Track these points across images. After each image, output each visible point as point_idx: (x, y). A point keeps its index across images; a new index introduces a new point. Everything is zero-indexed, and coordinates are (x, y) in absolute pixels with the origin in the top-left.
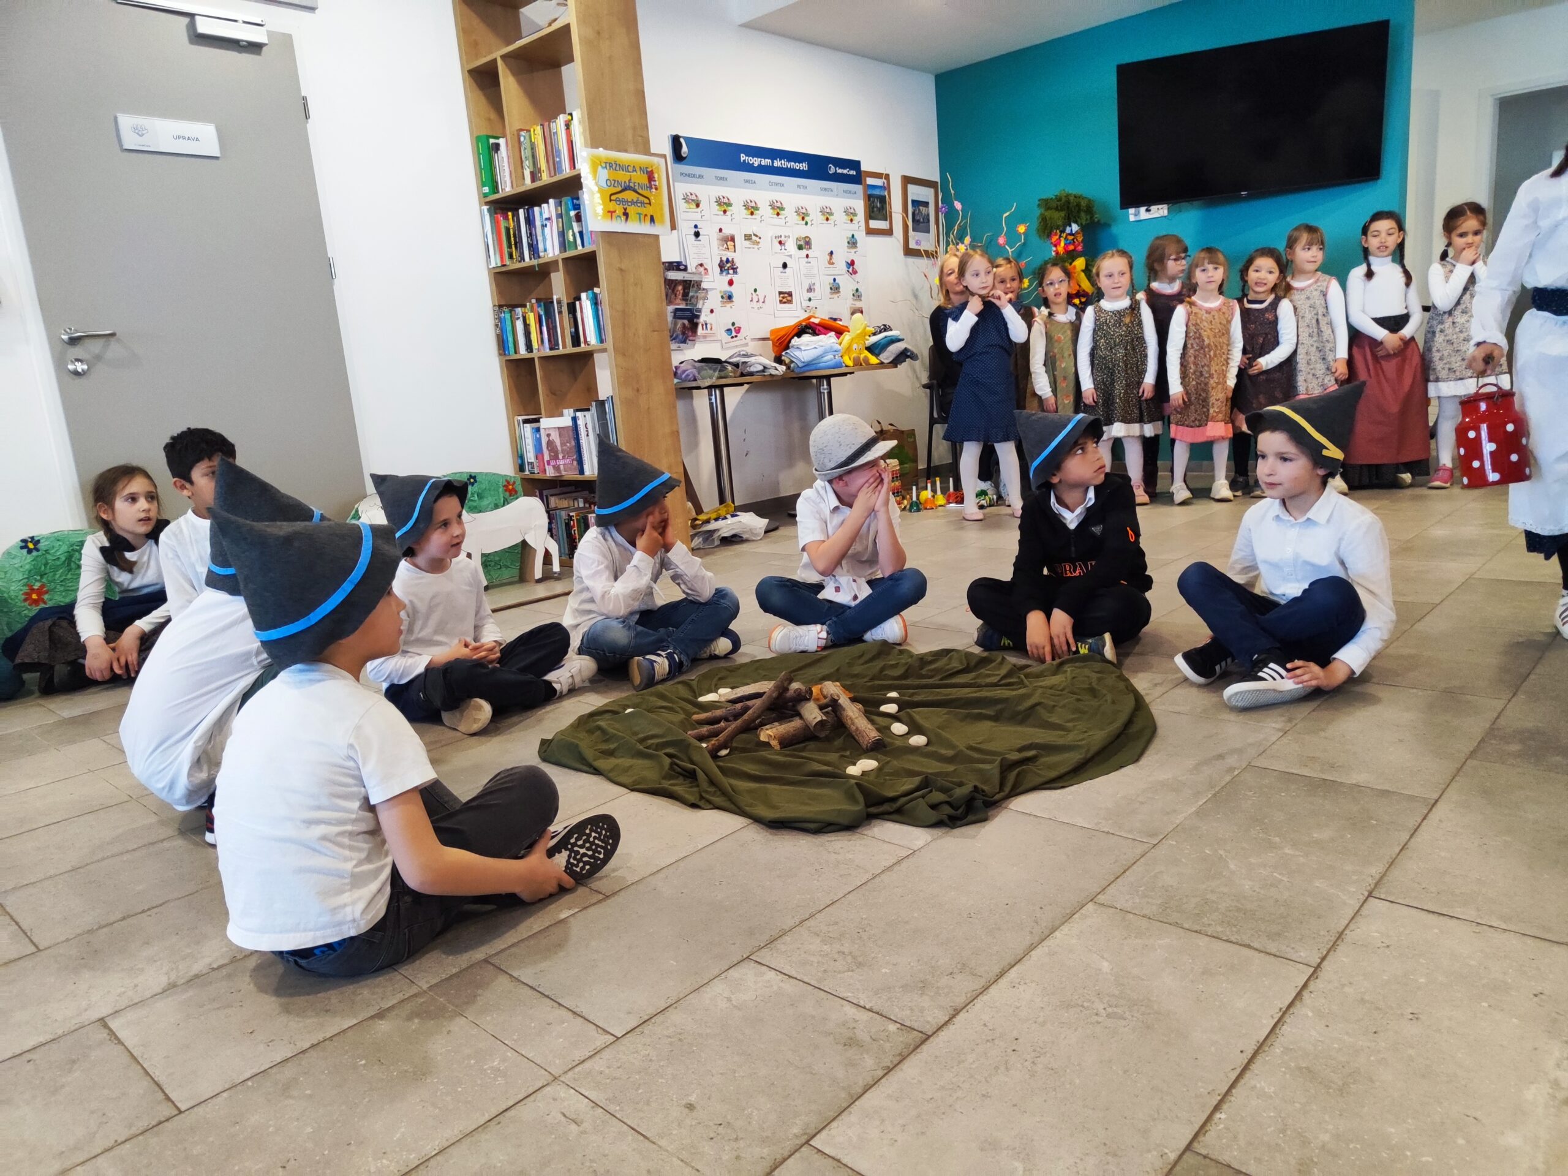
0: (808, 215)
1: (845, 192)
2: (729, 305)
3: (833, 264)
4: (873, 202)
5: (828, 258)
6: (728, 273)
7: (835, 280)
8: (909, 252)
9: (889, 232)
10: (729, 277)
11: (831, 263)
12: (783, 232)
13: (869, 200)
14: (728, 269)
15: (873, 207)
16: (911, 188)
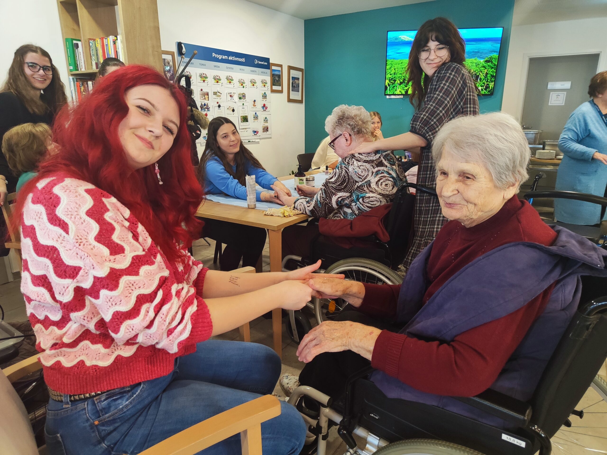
0: (244, 83)
1: (262, 72)
4: (275, 77)
5: (253, 103)
7: (256, 113)
8: (290, 100)
9: (281, 92)
10: (205, 112)
11: (254, 105)
12: (232, 91)
13: (273, 77)
14: (205, 109)
15: (275, 80)
16: (292, 71)
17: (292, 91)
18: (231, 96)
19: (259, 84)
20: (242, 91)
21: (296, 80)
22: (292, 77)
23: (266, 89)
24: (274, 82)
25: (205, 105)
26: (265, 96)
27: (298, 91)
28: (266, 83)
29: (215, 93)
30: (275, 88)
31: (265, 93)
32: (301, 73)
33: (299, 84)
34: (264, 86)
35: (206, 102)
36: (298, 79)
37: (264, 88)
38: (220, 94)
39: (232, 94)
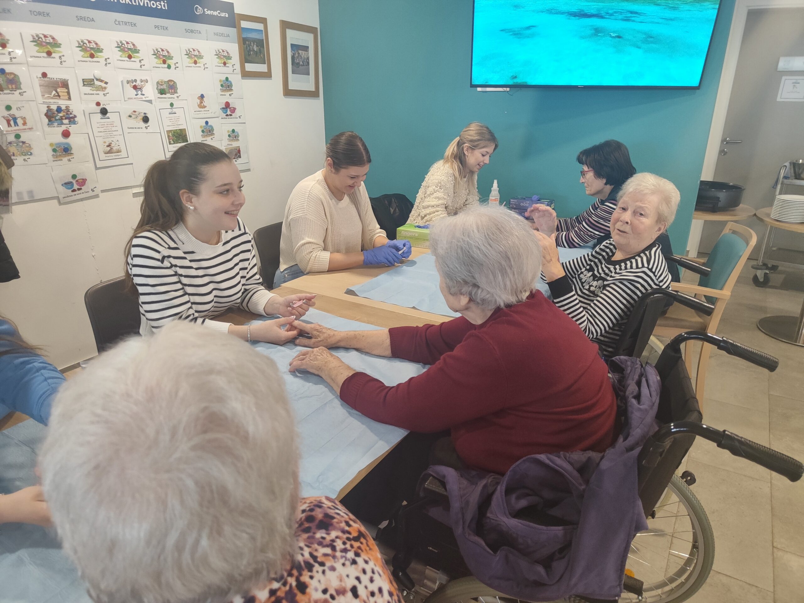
0: (171, 58)
1: (216, 34)
2: (65, 159)
3: (205, 107)
4: (249, 45)
5: (199, 101)
6: (62, 124)
7: (207, 123)
8: (288, 92)
9: (267, 75)
10: (64, 128)
11: (201, 106)
12: (139, 76)
13: (244, 43)
14: (61, 119)
15: (250, 51)
16: (290, 33)
17: (293, 72)
18: (135, 87)
19: (210, 59)
20: (165, 75)
21: (300, 52)
22: (292, 45)
23: (228, 69)
24: (249, 55)
25: (59, 110)
26: (227, 86)
27: (308, 74)
28: (229, 58)
29: (88, 83)
30: (250, 67)
31: (227, 79)
32: (311, 36)
33: (308, 58)
34: (225, 64)
35: (63, 103)
36: (306, 48)
37: (224, 69)
38: (103, 85)
39: (138, 83)
